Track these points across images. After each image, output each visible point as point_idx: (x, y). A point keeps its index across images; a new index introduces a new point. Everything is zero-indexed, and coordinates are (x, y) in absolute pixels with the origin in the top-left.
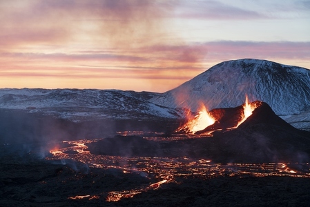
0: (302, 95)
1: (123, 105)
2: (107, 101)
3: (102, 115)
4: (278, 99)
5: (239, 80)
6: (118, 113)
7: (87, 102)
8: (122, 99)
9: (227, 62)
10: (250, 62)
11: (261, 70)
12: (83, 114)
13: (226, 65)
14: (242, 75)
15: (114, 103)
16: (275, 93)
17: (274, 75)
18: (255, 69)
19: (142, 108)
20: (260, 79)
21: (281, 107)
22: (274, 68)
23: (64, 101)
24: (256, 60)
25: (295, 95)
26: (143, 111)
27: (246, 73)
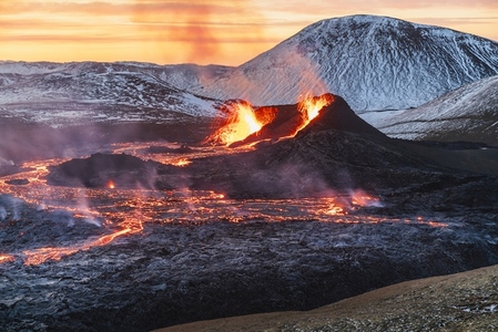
0: (444, 73)
1: (141, 97)
2: (116, 91)
3: (100, 115)
4: (405, 81)
5: (345, 50)
6: (127, 112)
7: (85, 93)
8: (140, 88)
9: (327, 21)
10: (364, 21)
11: (380, 33)
12: (70, 114)
13: (325, 26)
14: (350, 41)
15: (127, 94)
16: (402, 69)
17: (401, 40)
18: (371, 32)
19: (171, 102)
20: (378, 48)
21: (409, 93)
22: (401, 30)
23: (50, 91)
24: (374, 17)
25: (432, 73)
26: (172, 107)
27: (357, 38)
